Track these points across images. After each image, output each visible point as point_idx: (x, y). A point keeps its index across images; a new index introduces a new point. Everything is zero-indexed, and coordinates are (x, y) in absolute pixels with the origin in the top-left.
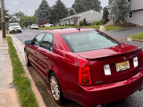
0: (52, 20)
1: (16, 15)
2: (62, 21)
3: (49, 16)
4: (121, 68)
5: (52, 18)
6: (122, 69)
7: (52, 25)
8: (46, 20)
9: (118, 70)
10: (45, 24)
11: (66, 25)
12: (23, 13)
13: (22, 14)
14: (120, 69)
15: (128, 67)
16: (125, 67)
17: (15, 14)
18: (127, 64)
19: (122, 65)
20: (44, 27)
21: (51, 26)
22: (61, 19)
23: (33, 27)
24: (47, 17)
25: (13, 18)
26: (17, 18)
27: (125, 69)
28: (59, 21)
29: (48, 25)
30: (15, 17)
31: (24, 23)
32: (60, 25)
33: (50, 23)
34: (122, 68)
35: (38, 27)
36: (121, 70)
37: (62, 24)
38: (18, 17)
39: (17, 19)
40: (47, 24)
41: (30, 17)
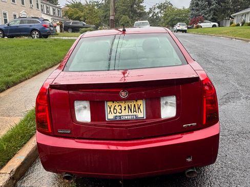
0: (216, 15)
1: (159, 7)
2: (237, 16)
3: (212, 7)
4: (118, 114)
5: (218, 10)
6: (120, 116)
7: (216, 24)
8: (206, 14)
9: (110, 116)
10: (200, 23)
11: (243, 23)
12: (170, 4)
13: (170, 6)
14: (116, 116)
15: (141, 114)
16: (130, 114)
17: (157, 5)
18: (139, 108)
19: (123, 109)
20: (198, 27)
21: (214, 26)
22: (235, 13)
23: (178, 28)
24: (208, 9)
25: (154, 12)
26: (160, 12)
27: (129, 118)
28: (230, 17)
29: (207, 25)
30: (157, 10)
31: (168, 21)
32: (231, 23)
33: (213, 20)
34: (122, 114)
35: (186, 29)
36: (118, 119)
37: (235, 22)
38: (162, 12)
39: (159, 15)
40: (205, 22)
41: (180, 10)
